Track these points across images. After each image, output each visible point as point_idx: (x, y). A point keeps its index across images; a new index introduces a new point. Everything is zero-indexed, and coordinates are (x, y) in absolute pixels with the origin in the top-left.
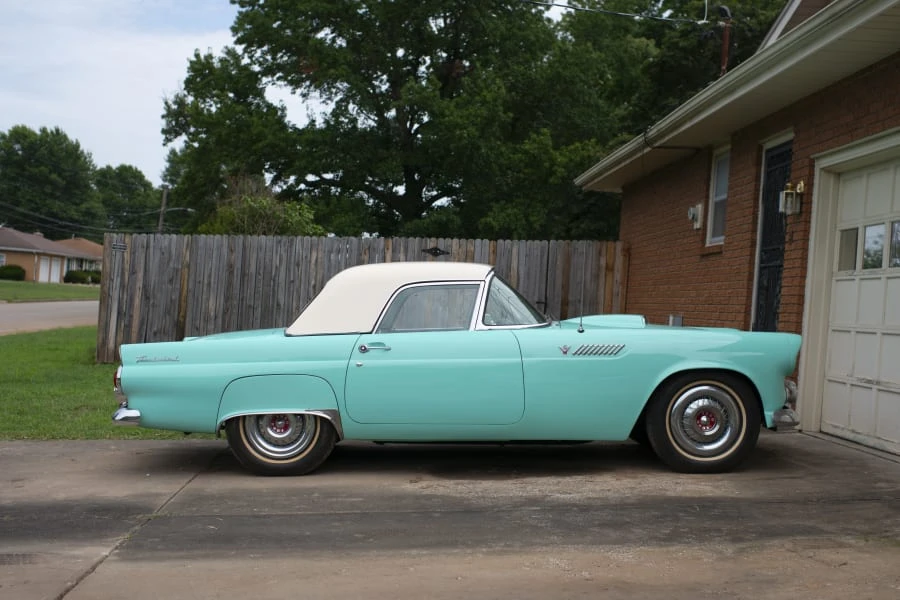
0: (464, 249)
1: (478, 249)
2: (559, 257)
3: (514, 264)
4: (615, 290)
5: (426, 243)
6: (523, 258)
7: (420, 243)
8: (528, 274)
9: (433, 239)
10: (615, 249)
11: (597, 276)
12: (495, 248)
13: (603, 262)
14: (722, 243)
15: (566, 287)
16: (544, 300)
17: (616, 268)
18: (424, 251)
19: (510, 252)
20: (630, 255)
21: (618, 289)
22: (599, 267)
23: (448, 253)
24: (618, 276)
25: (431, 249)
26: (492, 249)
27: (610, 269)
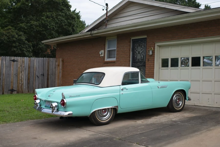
0: (22, 60)
1: (26, 60)
2: (46, 62)
3: (35, 64)
4: (60, 71)
5: (11, 58)
6: (37, 63)
7: (10, 58)
8: (39, 67)
9: (13, 57)
10: (60, 60)
11: (55, 68)
12: (30, 60)
13: (57, 64)
14: (115, 60)
15: (48, 71)
16: (43, 74)
17: (60, 66)
18: (10, 60)
19: (34, 61)
20: (63, 62)
21: (61, 71)
22: (56, 65)
23: (17, 61)
24: (61, 67)
25: (13, 60)
26: (29, 60)
27: (59, 65)
